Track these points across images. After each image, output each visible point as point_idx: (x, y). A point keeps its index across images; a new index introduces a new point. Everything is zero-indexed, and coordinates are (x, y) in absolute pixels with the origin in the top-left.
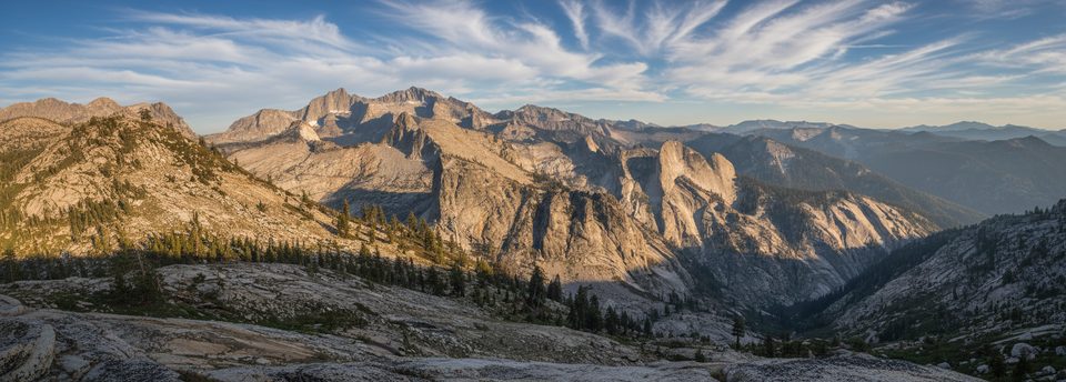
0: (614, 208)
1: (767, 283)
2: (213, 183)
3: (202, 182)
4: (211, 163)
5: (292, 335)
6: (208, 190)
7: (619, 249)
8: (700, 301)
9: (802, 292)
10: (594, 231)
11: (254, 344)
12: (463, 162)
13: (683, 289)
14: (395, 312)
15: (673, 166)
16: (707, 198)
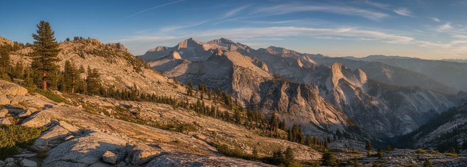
0: (311, 90)
1: (382, 128)
2: (141, 73)
3: (136, 72)
4: (141, 66)
5: (165, 132)
6: (139, 75)
7: (313, 109)
8: (350, 134)
9: (398, 132)
10: (301, 101)
11: (148, 133)
12: (243, 69)
13: (343, 129)
14: (210, 127)
15: (338, 74)
16: (354, 89)
